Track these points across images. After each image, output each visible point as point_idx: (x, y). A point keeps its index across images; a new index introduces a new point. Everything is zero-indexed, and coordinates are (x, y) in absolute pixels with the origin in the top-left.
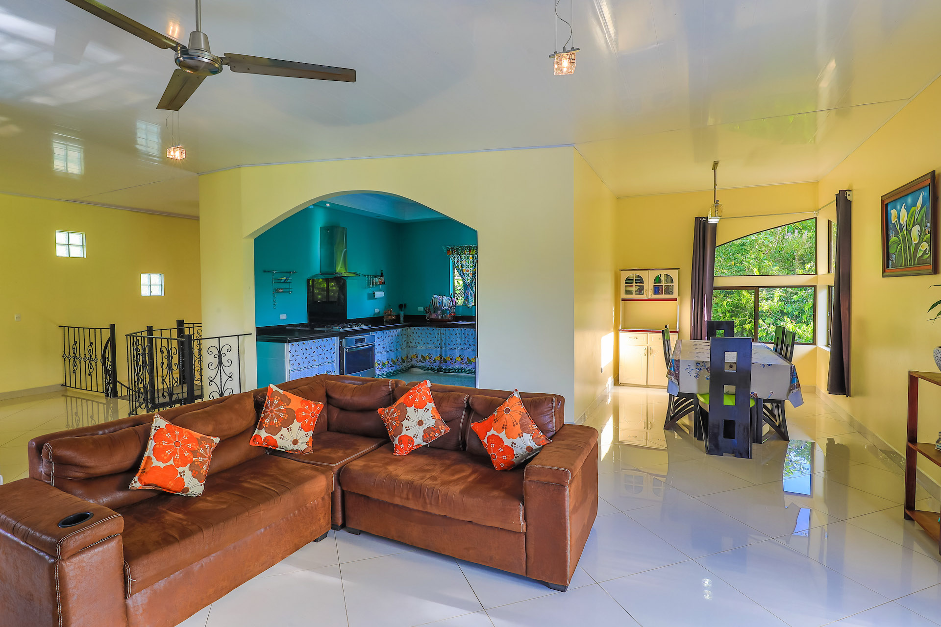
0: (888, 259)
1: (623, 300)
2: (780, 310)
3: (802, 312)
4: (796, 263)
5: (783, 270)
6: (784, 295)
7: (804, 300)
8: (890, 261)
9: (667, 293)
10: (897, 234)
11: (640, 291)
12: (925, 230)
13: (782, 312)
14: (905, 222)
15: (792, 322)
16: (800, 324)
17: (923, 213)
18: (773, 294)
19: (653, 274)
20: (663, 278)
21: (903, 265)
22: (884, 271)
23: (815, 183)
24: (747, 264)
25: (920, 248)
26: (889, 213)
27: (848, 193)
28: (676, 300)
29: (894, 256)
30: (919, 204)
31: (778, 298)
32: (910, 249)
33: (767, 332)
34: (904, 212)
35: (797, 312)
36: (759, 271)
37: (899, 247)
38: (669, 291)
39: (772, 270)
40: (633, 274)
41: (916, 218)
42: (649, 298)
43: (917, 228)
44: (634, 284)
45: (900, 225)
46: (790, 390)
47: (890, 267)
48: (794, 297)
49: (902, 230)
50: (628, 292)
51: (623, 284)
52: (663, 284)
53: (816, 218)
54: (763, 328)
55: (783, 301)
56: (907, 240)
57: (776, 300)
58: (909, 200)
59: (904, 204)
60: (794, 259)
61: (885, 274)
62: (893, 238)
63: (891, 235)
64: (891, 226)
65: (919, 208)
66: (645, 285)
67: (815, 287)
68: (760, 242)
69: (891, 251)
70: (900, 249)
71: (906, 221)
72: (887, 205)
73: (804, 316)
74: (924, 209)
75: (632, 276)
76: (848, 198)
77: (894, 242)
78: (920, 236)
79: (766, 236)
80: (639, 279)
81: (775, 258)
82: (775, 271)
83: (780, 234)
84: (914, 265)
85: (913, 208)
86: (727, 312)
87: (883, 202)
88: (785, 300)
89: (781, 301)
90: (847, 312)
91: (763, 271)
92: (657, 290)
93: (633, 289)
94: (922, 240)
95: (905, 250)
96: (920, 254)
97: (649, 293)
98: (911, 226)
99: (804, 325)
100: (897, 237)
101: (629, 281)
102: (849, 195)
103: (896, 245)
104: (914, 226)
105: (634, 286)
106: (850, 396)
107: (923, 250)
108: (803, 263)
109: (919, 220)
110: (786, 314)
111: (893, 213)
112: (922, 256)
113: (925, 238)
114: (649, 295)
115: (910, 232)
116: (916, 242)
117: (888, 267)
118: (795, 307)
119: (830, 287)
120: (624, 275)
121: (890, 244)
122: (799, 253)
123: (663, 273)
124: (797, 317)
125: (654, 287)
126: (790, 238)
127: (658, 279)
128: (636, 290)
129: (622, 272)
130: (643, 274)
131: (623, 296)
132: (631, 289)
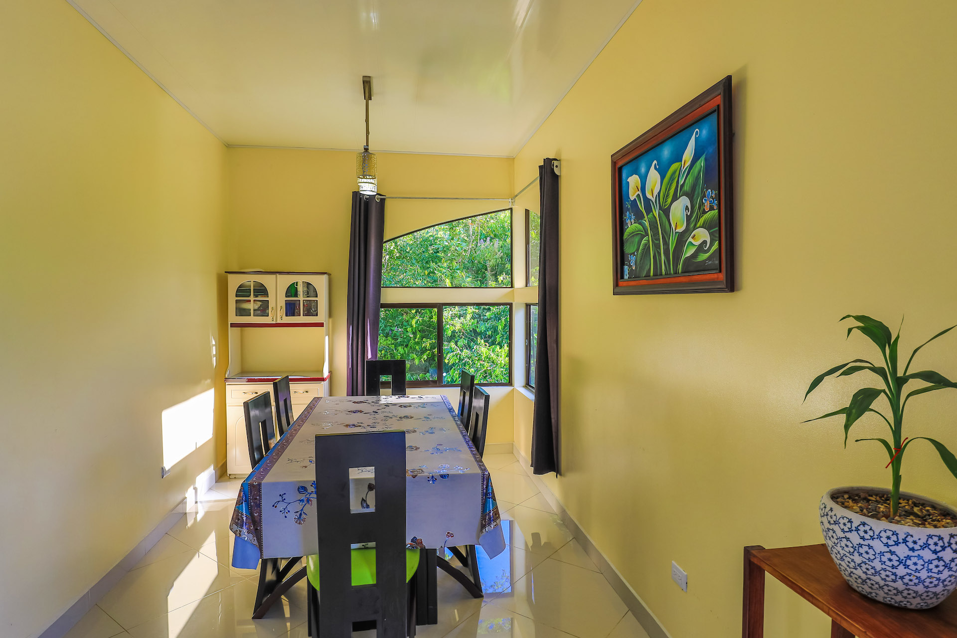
0: (623, 264)
1: (233, 325)
2: (473, 329)
3: (495, 330)
4: (488, 274)
5: (476, 282)
6: (477, 311)
7: (497, 318)
8: (626, 267)
9: (308, 313)
10: (639, 217)
11: (263, 310)
12: (702, 204)
13: (474, 331)
14: (655, 193)
15: (486, 345)
16: (493, 346)
17: (696, 174)
18: (466, 310)
19: (285, 281)
20: (300, 289)
21: (652, 274)
22: (616, 284)
23: (511, 160)
24: (440, 274)
25: (690, 239)
26: (624, 183)
27: (556, 163)
28: (321, 325)
29: (633, 259)
30: (688, 155)
31: (471, 315)
32: (666, 244)
33: (460, 357)
34: (654, 176)
35: (490, 332)
36: (451, 283)
37: (643, 242)
38: (311, 310)
39: (465, 282)
40: (249, 280)
41: (681, 182)
42: (279, 322)
43: (684, 201)
44: (252, 298)
45: (647, 201)
46: (483, 527)
47: (626, 277)
48: (487, 314)
49: (649, 210)
50: (241, 312)
51: (232, 299)
52: (301, 298)
53: (511, 209)
54: (455, 353)
55: (477, 318)
56: (660, 229)
57: (469, 317)
58: (666, 152)
59: (655, 162)
60: (486, 270)
61: (618, 290)
62: (632, 227)
63: (628, 221)
64: (628, 205)
65: (688, 164)
66: (271, 299)
67: (511, 305)
68: (452, 249)
69: (629, 249)
70: (646, 245)
71: (659, 193)
72: (620, 169)
73: (498, 337)
74: (701, 163)
75: (248, 283)
76: (556, 171)
77: (634, 234)
78: (689, 218)
79: (459, 242)
80: (261, 290)
81: (468, 269)
82: (468, 283)
83: (473, 242)
84: (676, 273)
85: (675, 166)
86: (418, 332)
87: (614, 164)
88: (477, 317)
89: (473, 318)
90: (555, 346)
91: (456, 282)
92: (291, 309)
93: (251, 306)
94: (695, 225)
95: (657, 246)
96: (689, 252)
97: (277, 312)
98: (669, 200)
99: (498, 347)
100: (640, 224)
101: (242, 291)
102: (557, 166)
103: (637, 239)
104: (675, 198)
105: (252, 301)
106: (561, 475)
107: (697, 243)
108: (495, 276)
109: (687, 188)
110: (480, 334)
111: (633, 181)
112: (695, 255)
113: (702, 220)
114: (279, 317)
115: (666, 212)
116: (680, 229)
117: (622, 277)
118: (488, 326)
119: (528, 306)
120: (234, 282)
121: (625, 236)
122: (491, 263)
123: (300, 279)
124: (490, 337)
125: (286, 304)
126: (483, 246)
127: (292, 291)
128: (256, 307)
129: (230, 276)
130: (268, 281)
131: (233, 318)
132: (246, 306)
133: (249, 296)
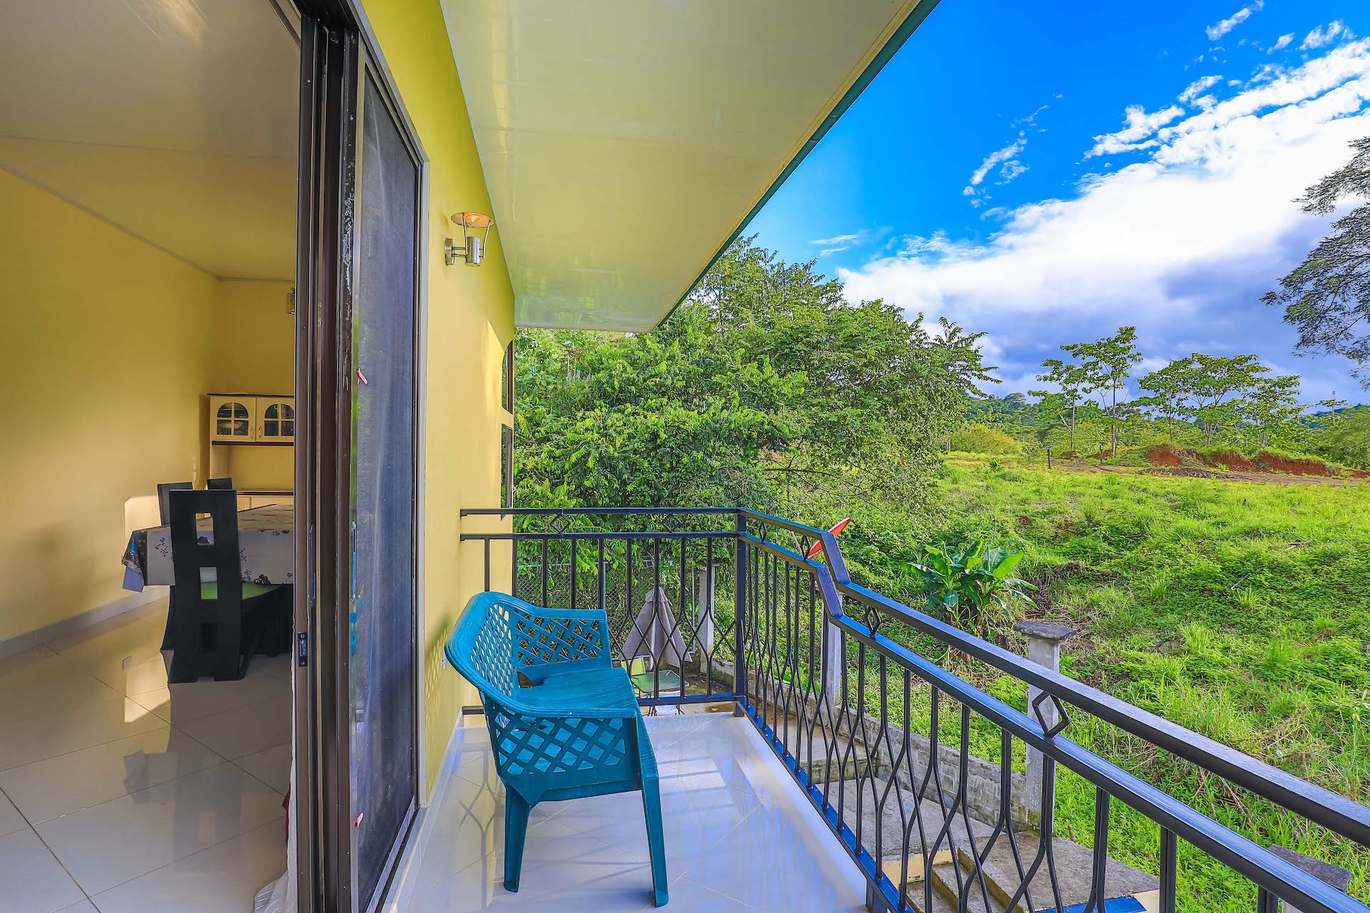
1: (214, 443)
11: (244, 429)
19: (265, 403)
20: (279, 411)
38: (288, 430)
40: (231, 401)
42: (258, 441)
44: (233, 418)
50: (222, 431)
51: (214, 419)
52: (280, 419)
66: (251, 420)
75: (230, 405)
80: (242, 412)
92: (271, 429)
93: (232, 426)
97: (256, 432)
101: (224, 412)
105: (233, 422)
114: (258, 436)
120: (216, 404)
123: (280, 402)
125: (265, 424)
127: (271, 412)
128: (237, 427)
129: (212, 398)
130: (248, 403)
131: (214, 436)
132: (227, 426)
133: (230, 416)
